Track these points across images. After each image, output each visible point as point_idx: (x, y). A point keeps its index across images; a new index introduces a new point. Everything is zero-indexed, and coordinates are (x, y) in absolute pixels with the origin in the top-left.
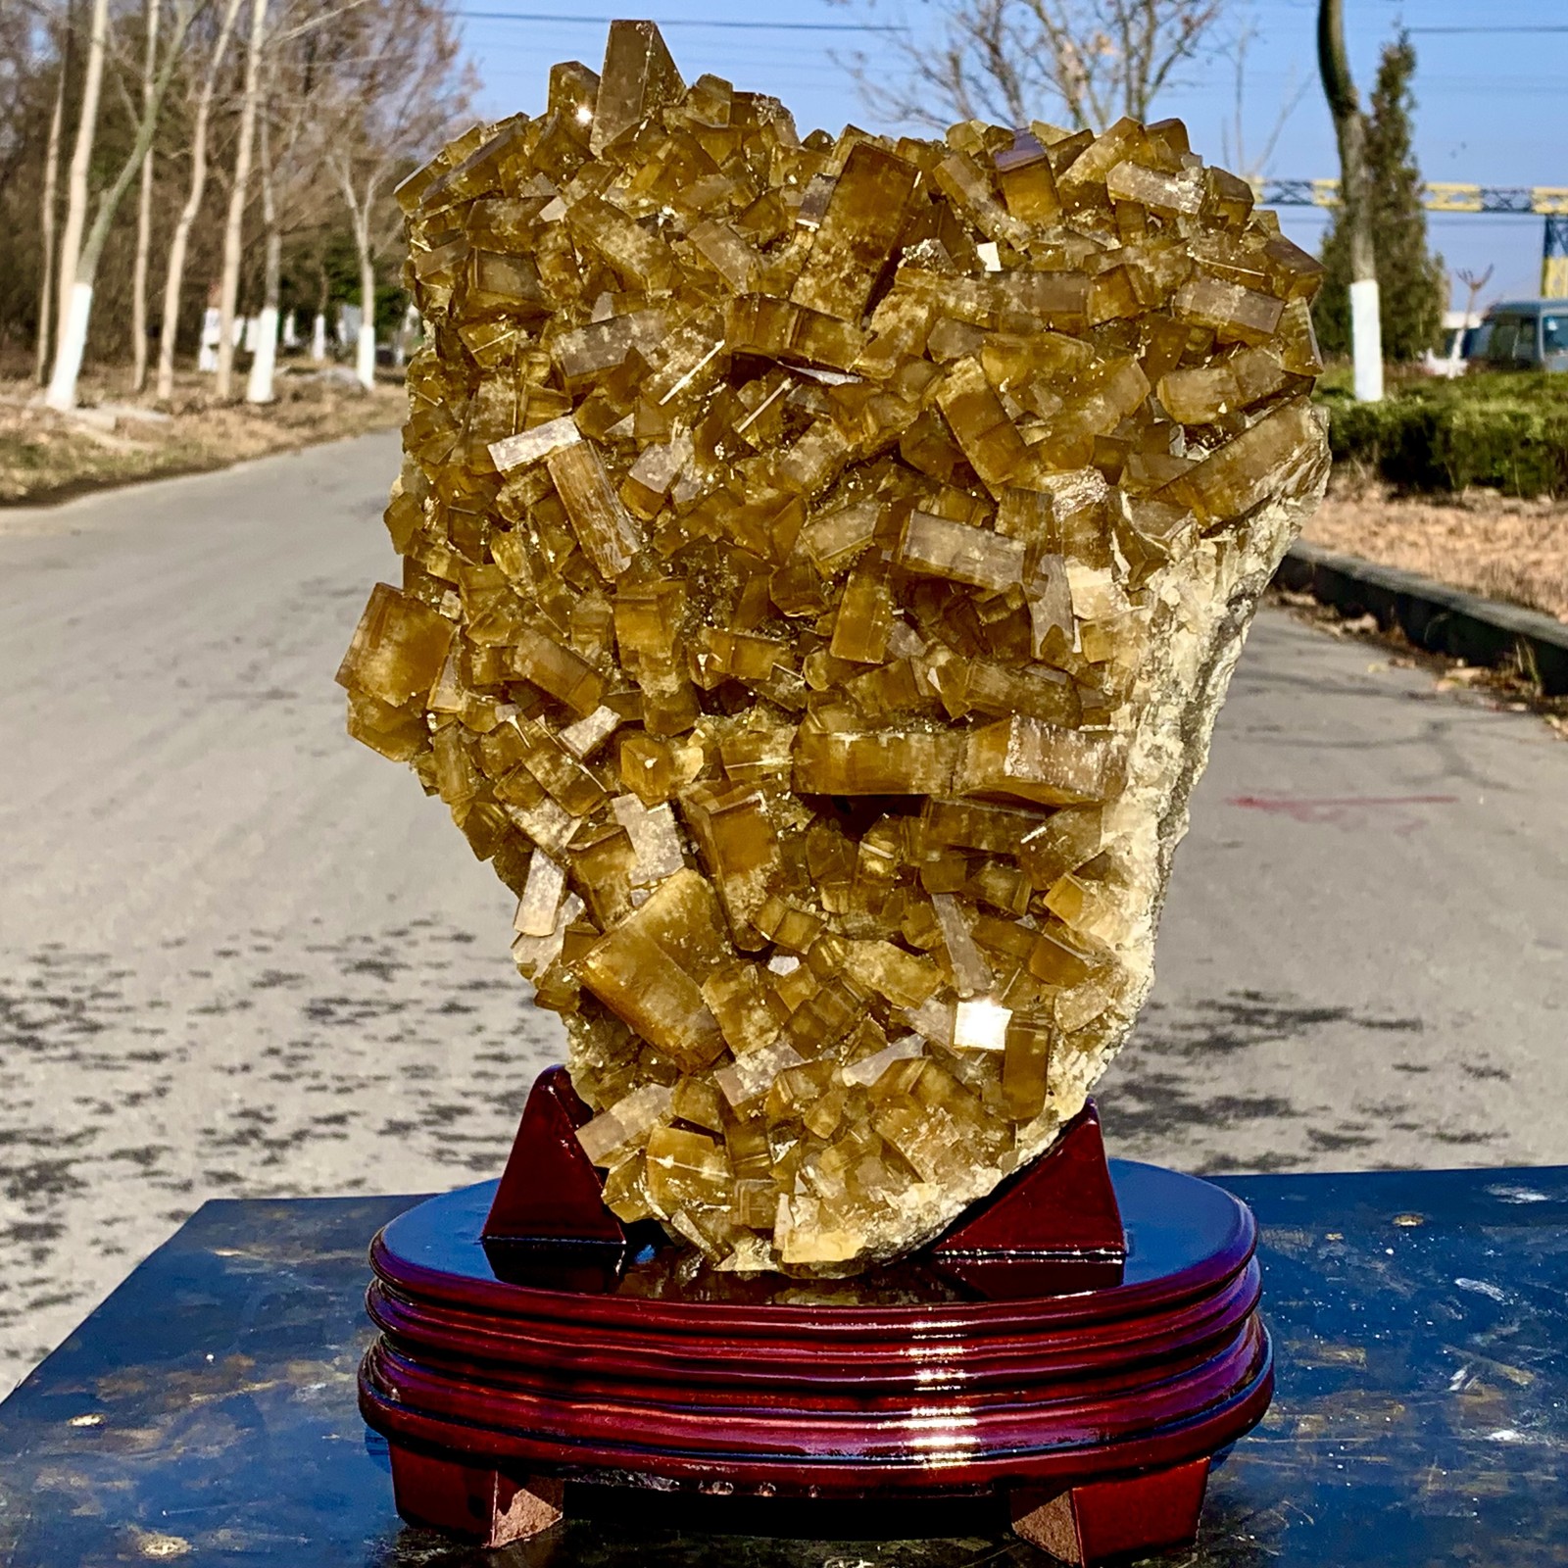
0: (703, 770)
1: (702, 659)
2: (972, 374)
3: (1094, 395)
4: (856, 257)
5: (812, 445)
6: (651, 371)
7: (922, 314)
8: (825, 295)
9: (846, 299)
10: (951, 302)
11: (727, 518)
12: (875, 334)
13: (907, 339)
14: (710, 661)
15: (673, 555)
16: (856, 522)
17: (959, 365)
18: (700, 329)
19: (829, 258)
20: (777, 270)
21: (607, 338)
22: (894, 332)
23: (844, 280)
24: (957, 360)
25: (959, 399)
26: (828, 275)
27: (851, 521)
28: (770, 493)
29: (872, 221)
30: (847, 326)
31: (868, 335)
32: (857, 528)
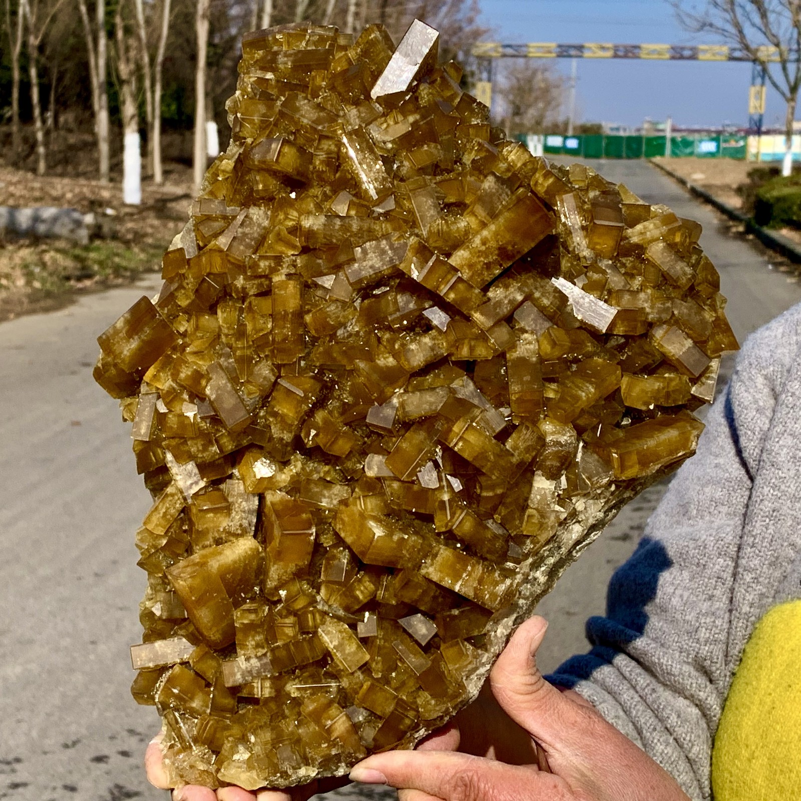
0: (285, 487)
1: (313, 432)
2: (532, 347)
3: (591, 383)
4: (498, 255)
5: (426, 344)
6: (353, 260)
7: (520, 298)
8: (471, 266)
9: (482, 274)
10: (537, 295)
11: (362, 365)
12: (489, 299)
13: (505, 310)
14: (316, 435)
15: (321, 365)
16: (432, 399)
17: (526, 335)
18: (392, 247)
19: (483, 248)
20: (449, 233)
21: (337, 227)
22: (499, 304)
23: (485, 264)
24: (526, 332)
25: (517, 358)
26: (479, 257)
27: (429, 397)
28: (391, 362)
29: (517, 239)
30: (477, 291)
31: (485, 299)
32: (431, 404)
